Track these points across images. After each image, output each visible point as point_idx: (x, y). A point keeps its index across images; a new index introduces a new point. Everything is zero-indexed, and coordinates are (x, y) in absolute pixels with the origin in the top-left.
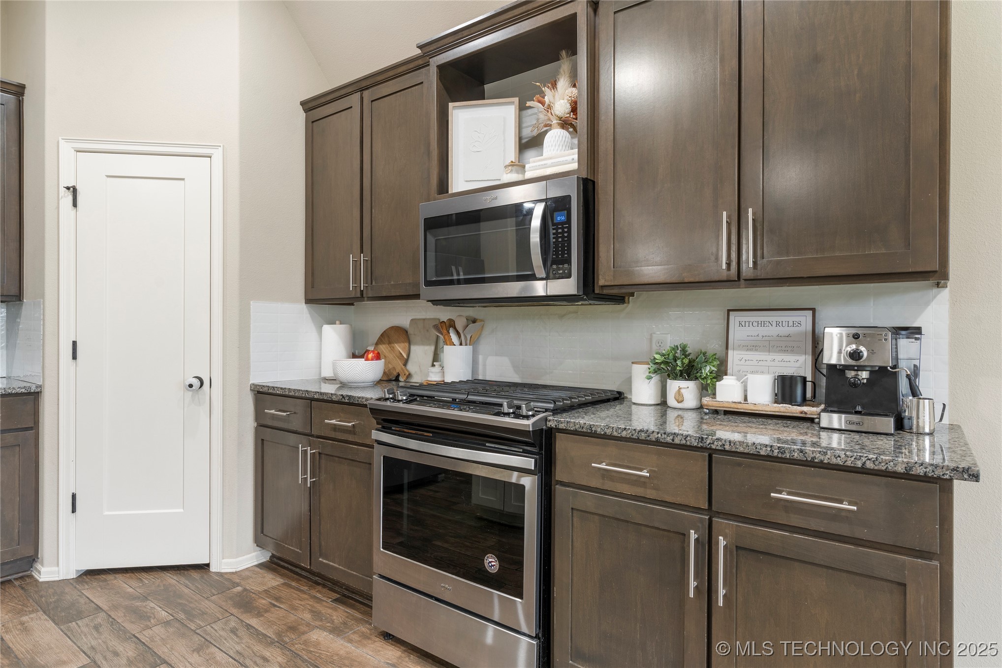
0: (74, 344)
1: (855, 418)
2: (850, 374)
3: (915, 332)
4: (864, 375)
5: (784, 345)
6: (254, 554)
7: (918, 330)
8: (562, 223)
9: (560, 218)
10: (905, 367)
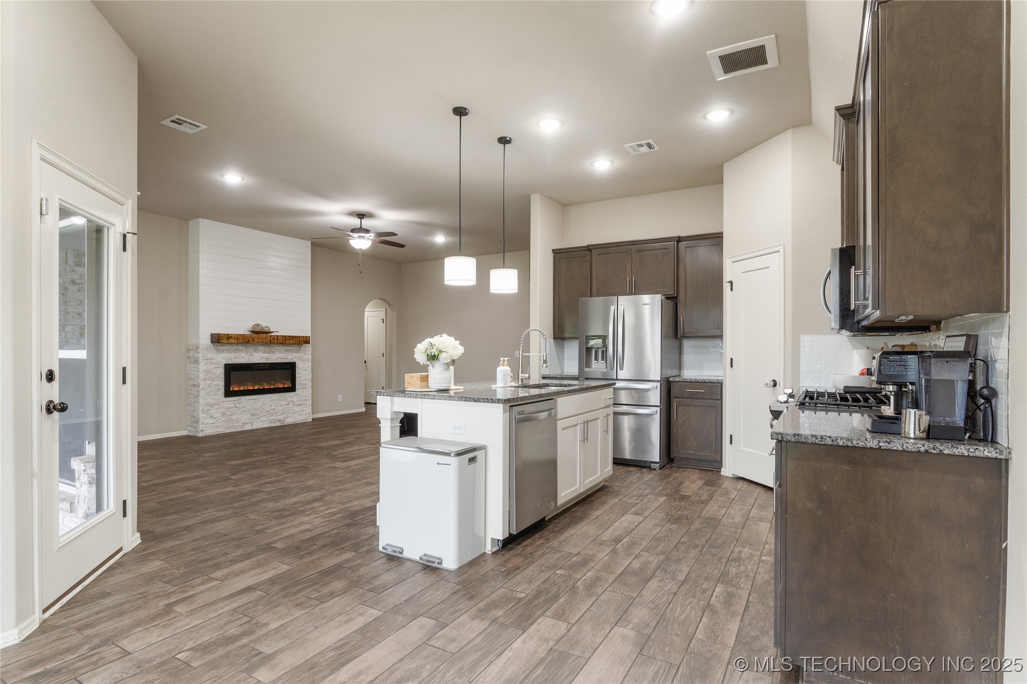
0: (732, 359)
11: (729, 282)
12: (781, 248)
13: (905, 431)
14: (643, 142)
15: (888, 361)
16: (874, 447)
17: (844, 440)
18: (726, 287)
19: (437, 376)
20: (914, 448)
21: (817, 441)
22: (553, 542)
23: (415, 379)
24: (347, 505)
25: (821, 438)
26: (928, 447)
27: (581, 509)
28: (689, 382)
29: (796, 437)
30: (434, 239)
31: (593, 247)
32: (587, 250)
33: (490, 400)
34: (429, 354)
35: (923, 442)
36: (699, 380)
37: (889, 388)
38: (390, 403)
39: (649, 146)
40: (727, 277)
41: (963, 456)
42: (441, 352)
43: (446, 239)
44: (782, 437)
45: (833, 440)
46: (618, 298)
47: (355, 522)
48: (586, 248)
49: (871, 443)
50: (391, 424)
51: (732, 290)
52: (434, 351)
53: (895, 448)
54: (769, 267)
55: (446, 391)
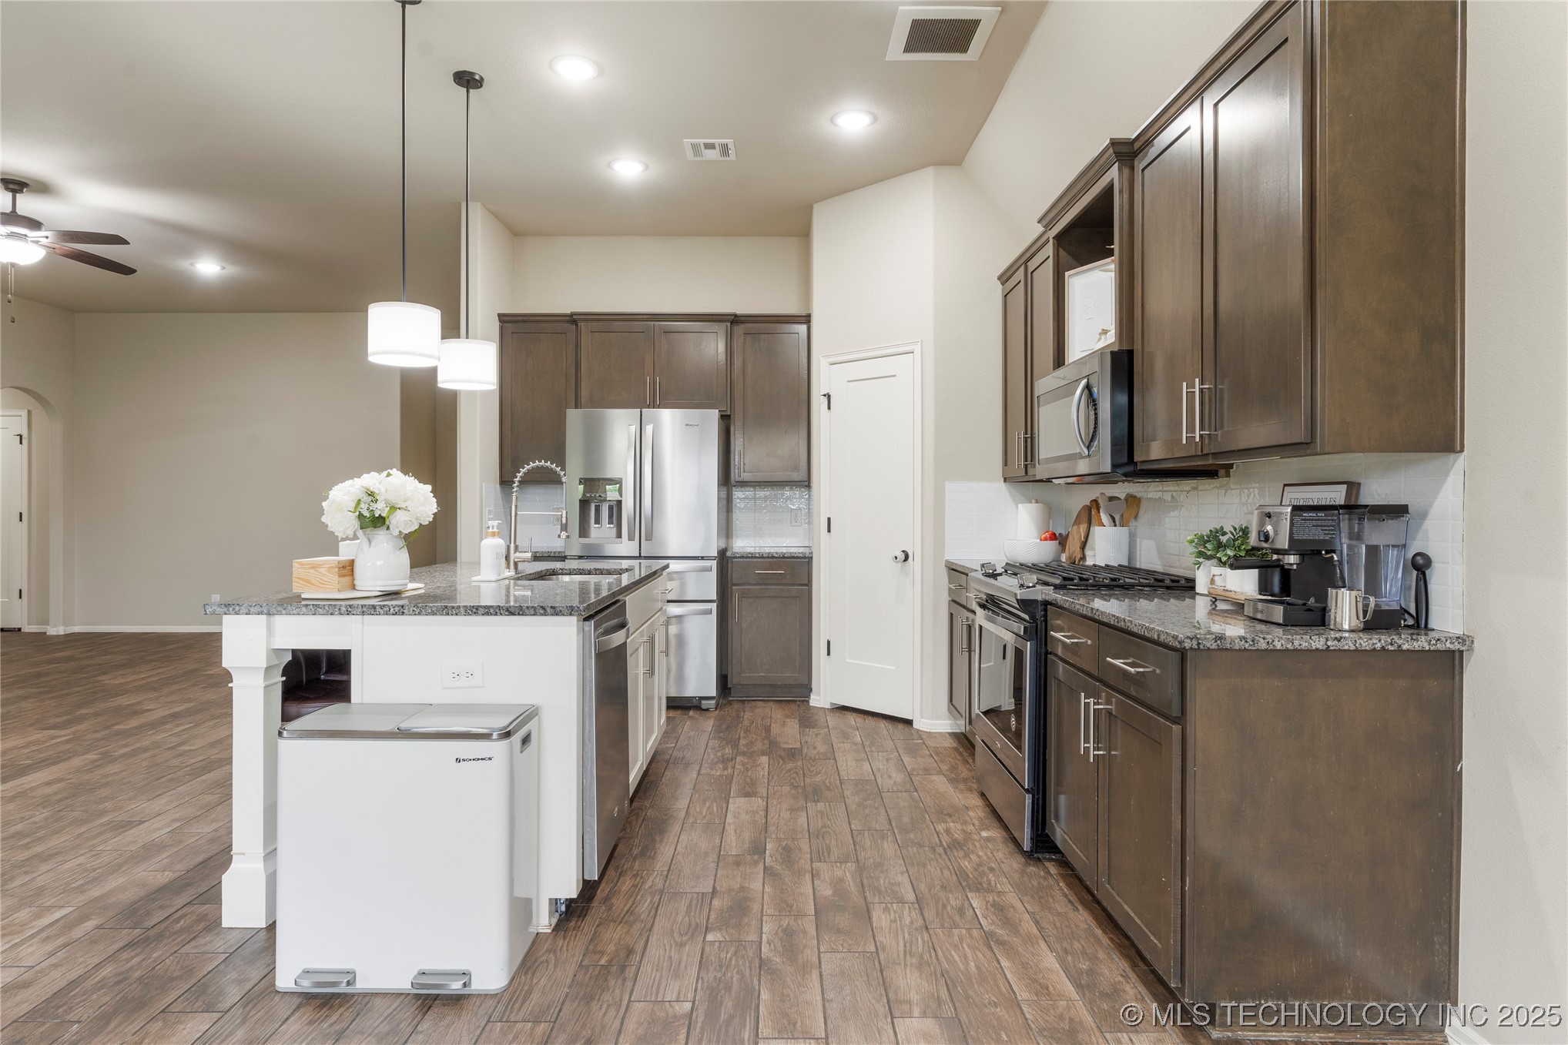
0: (829, 519)
6: (948, 722)
11: (825, 395)
12: (917, 349)
13: (1335, 621)
14: (716, 141)
15: (1302, 520)
16: (1321, 647)
17: (1283, 641)
18: (818, 403)
19: (379, 563)
20: (1369, 644)
21: (1247, 645)
22: (651, 879)
23: (322, 570)
24: (95, 892)
25: (1253, 641)
26: (1386, 642)
27: (647, 803)
28: (758, 558)
29: (1219, 642)
30: (192, 264)
31: (582, 317)
32: (568, 322)
33: (548, 610)
34: (366, 514)
35: (1361, 634)
36: (775, 555)
37: (1289, 558)
38: (265, 629)
39: (725, 150)
40: (818, 390)
41: (1423, 651)
42: (393, 508)
43: (224, 268)
44: (1199, 644)
45: (1268, 642)
46: (641, 412)
47: (152, 932)
48: (567, 318)
49: (1317, 642)
50: (266, 679)
51: (829, 408)
52: (380, 509)
53: (1346, 648)
54: (895, 376)
55: (394, 594)
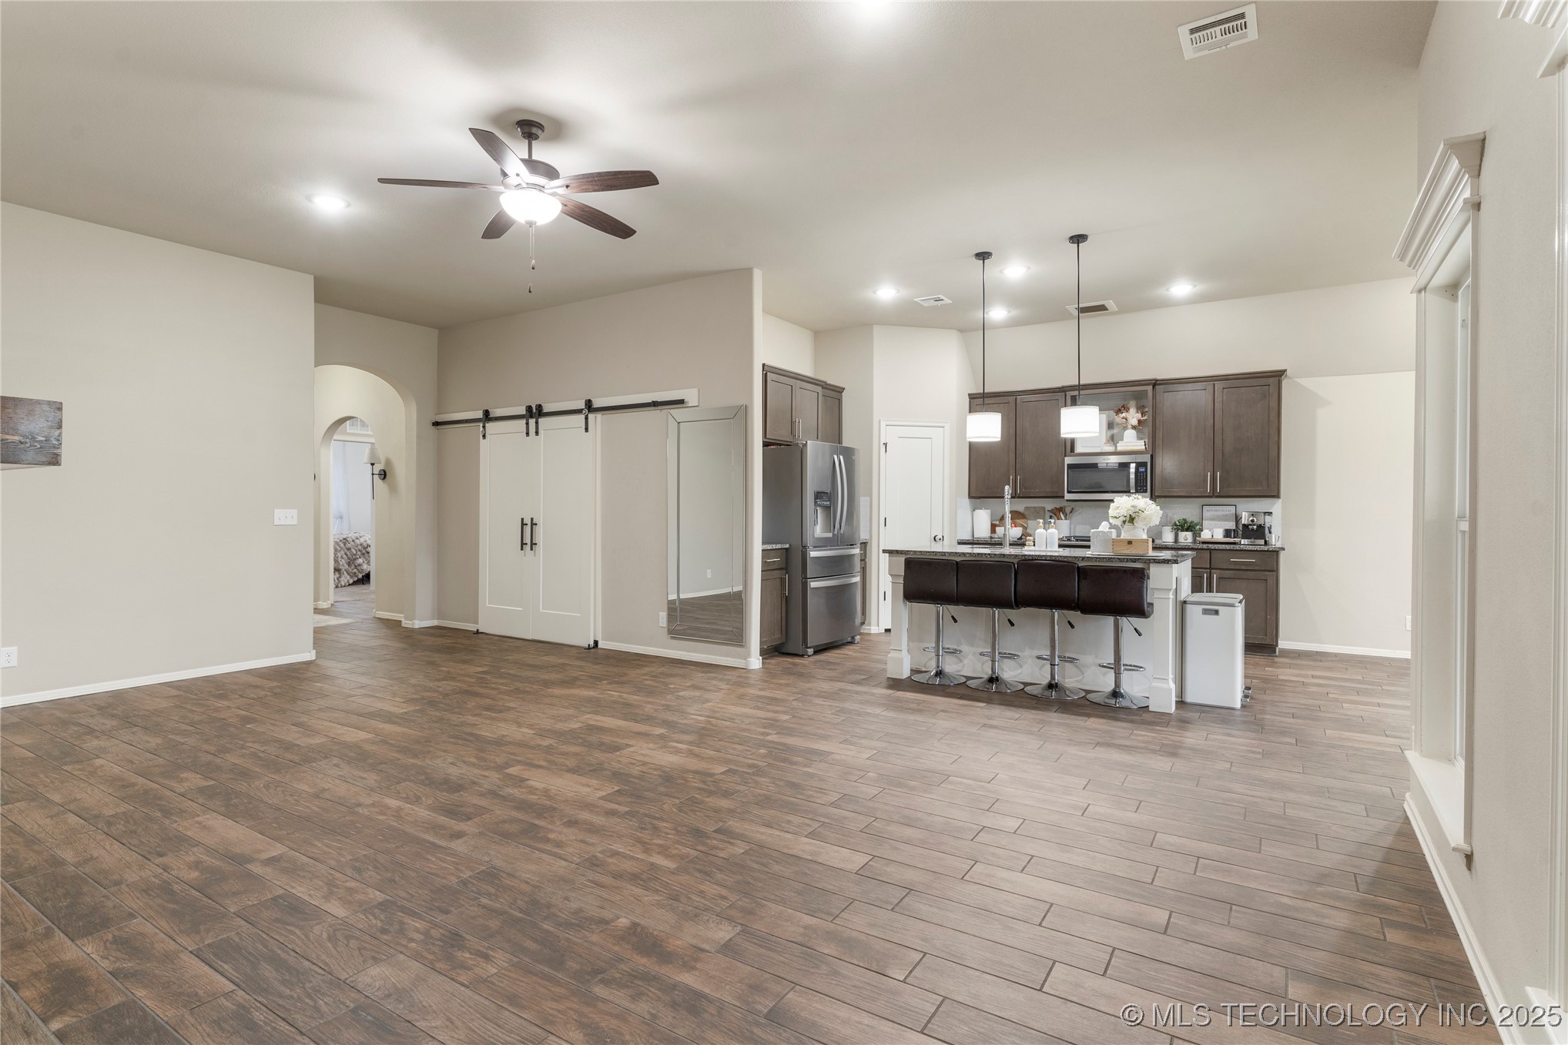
0: (885, 518)
1: (1252, 540)
2: (1250, 527)
3: (1270, 514)
4: (1255, 527)
5: (1224, 518)
7: (1271, 513)
8: (1143, 472)
9: (1142, 469)
10: (1267, 525)
11: (884, 444)
40: (881, 439)
51: (886, 452)
